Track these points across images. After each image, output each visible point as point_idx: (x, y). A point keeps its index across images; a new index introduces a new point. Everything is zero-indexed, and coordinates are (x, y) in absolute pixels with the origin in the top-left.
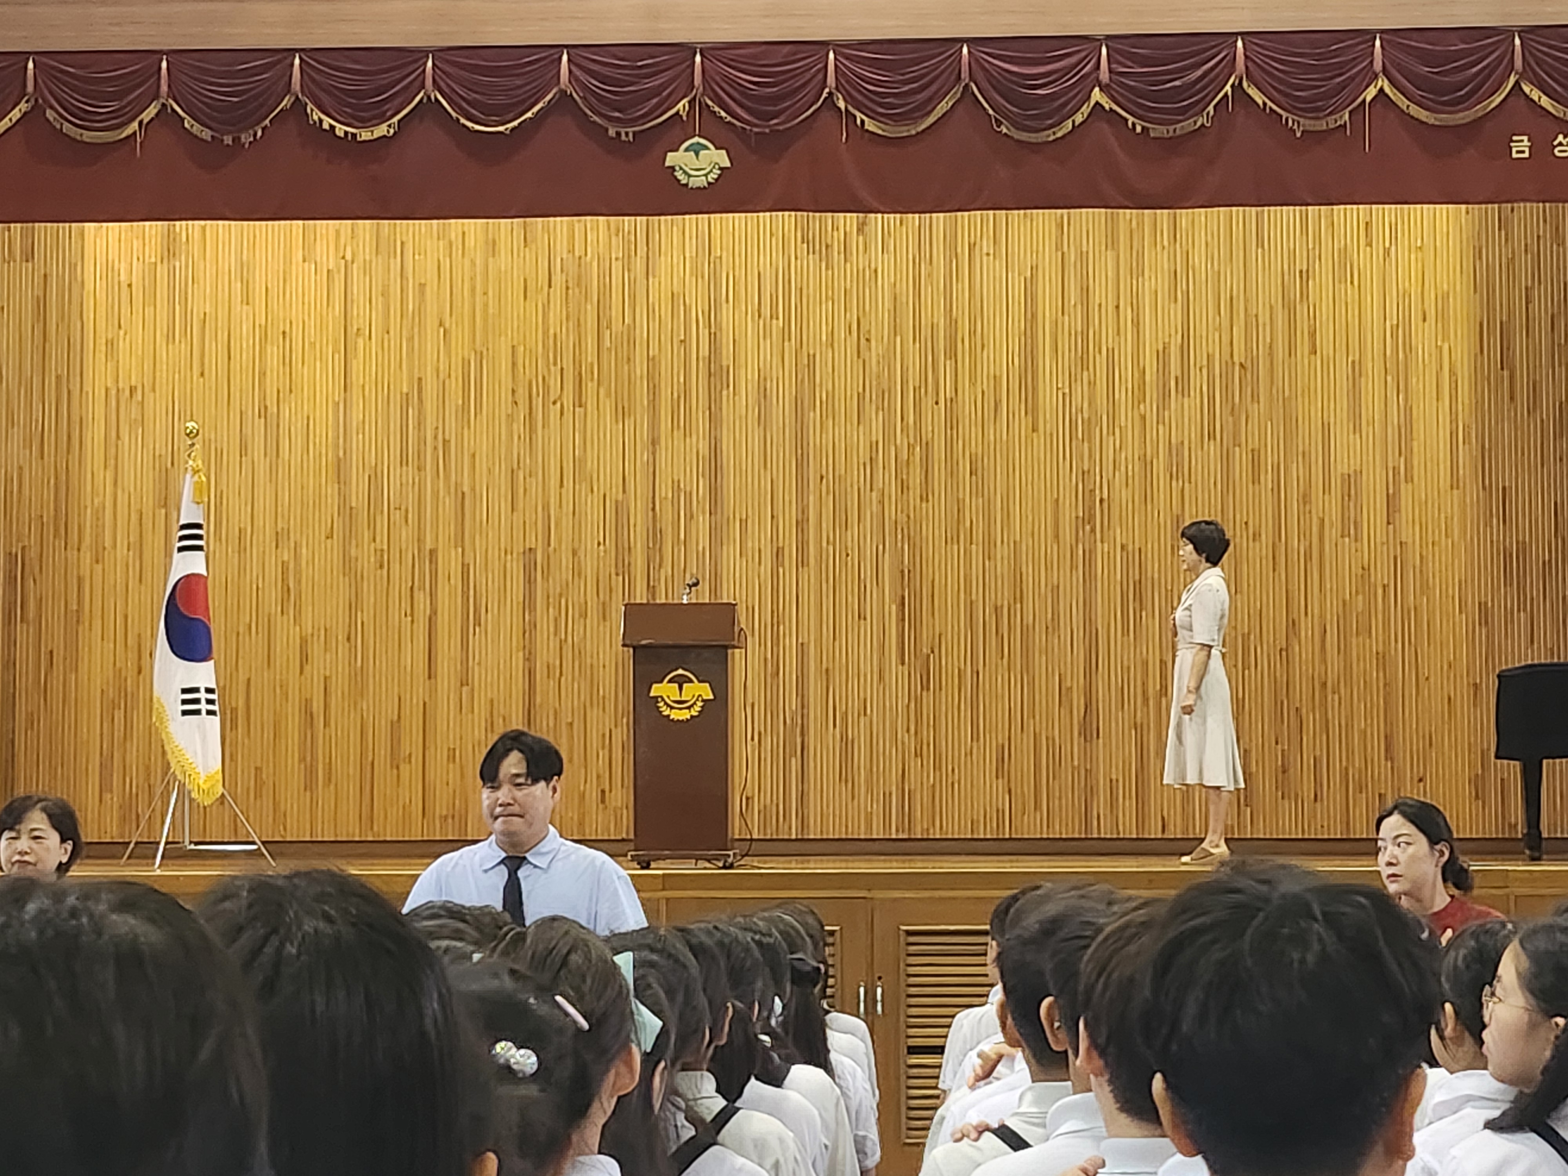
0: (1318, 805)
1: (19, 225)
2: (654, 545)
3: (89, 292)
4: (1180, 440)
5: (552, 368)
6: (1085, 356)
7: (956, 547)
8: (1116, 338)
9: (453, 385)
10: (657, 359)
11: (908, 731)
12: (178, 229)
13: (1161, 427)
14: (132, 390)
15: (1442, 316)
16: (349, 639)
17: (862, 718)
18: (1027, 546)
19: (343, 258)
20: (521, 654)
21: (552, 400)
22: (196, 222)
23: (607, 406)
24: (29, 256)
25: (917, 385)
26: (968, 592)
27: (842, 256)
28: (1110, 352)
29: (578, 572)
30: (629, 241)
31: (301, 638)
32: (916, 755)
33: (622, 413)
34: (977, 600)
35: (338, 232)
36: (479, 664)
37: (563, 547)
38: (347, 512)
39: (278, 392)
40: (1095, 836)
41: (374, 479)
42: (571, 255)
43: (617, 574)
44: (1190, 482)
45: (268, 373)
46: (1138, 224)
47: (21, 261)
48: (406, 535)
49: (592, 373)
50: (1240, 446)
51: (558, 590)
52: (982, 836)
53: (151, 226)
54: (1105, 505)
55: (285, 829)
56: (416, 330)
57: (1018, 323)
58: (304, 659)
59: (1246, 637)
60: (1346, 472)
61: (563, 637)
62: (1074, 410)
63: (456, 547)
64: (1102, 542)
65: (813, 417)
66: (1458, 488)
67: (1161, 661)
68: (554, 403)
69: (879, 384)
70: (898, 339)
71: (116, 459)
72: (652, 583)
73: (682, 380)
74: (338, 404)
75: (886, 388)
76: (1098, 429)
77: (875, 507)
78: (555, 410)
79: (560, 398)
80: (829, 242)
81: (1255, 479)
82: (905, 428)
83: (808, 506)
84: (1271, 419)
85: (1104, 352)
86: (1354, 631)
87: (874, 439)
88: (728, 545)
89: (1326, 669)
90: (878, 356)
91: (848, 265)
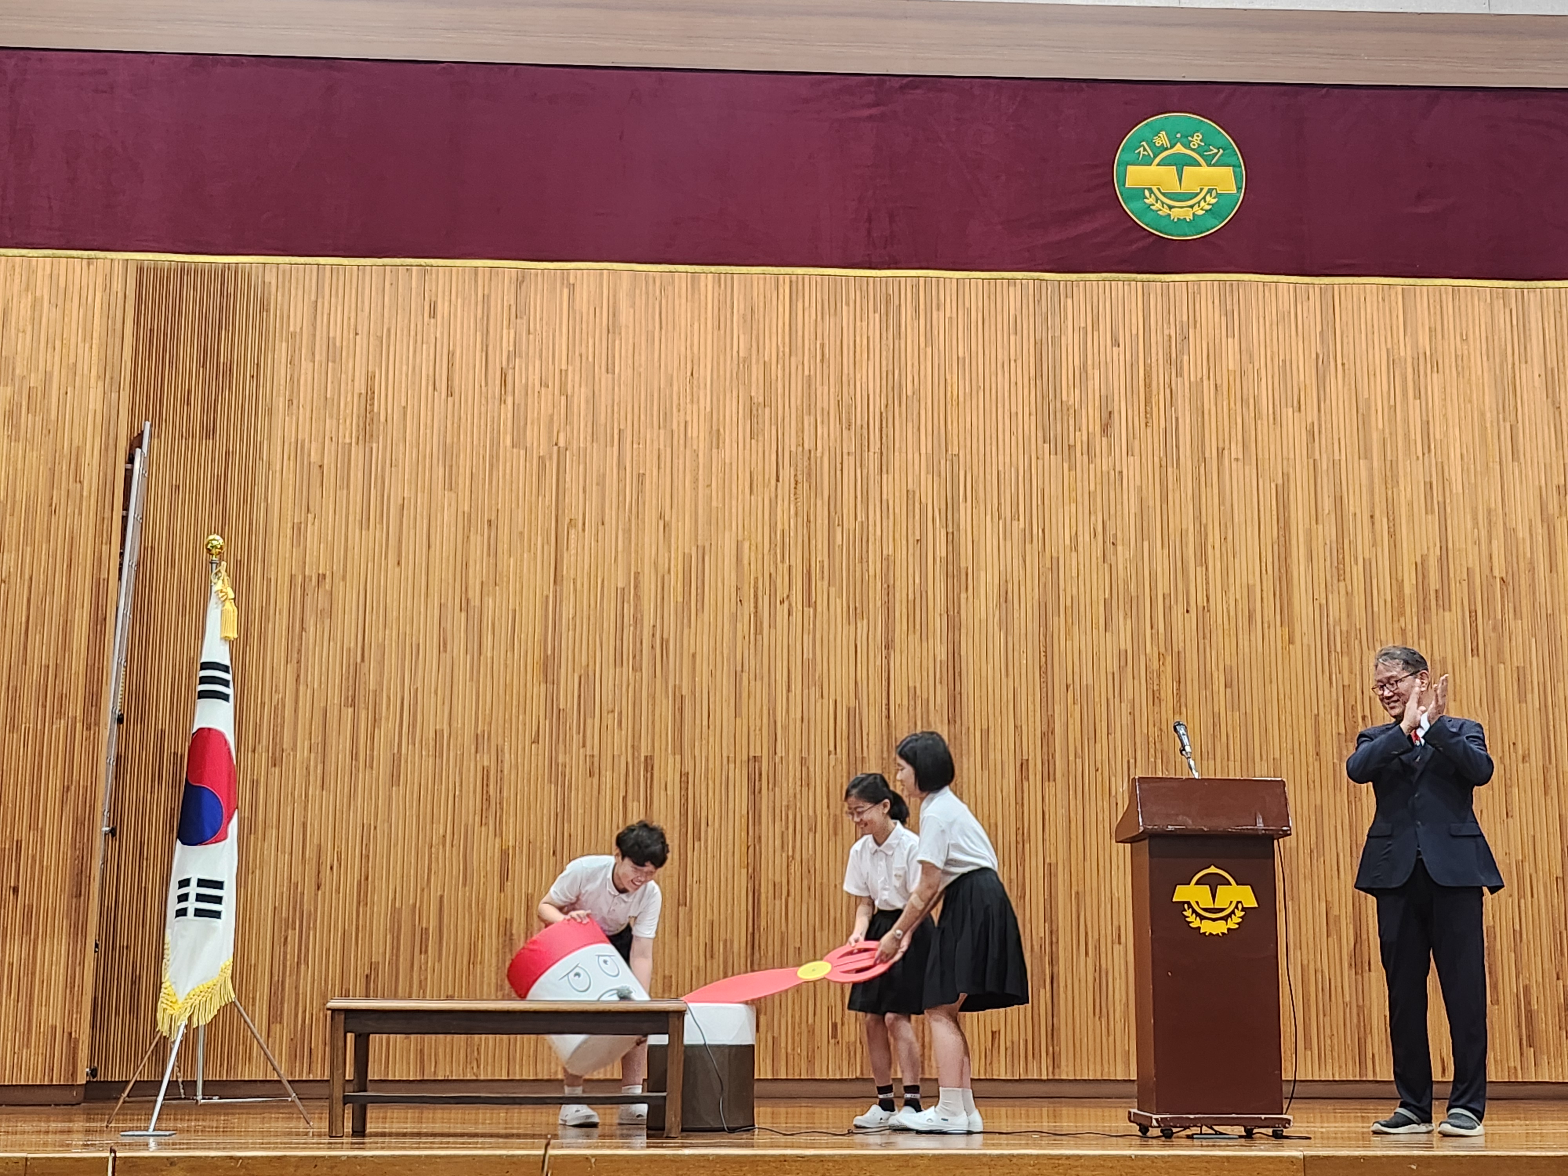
3: (275, 471)
5: (780, 566)
6: (1341, 566)
7: (1212, 762)
8: (1373, 550)
9: (673, 583)
10: (891, 559)
14: (321, 578)
19: (556, 444)
20: (744, 871)
21: (779, 600)
23: (839, 606)
24: (210, 432)
25: (1167, 591)
27: (1085, 457)
28: (1367, 563)
29: (806, 782)
31: (501, 850)
33: (854, 614)
36: (699, 882)
37: (791, 757)
38: (554, 713)
39: (482, 584)
40: (1371, 1078)
41: (586, 680)
42: (800, 448)
45: (471, 563)
46: (1391, 434)
48: (619, 740)
49: (822, 572)
50: (1503, 662)
51: (785, 803)
56: (634, 522)
57: (1271, 530)
59: (1518, 864)
61: (790, 852)
62: (1331, 622)
63: (674, 755)
65: (1058, 624)
68: (782, 602)
69: (1127, 589)
70: (1146, 543)
71: (299, 652)
73: (917, 581)
74: (547, 597)
75: (1134, 594)
76: (1357, 642)
77: (1126, 719)
78: (782, 611)
79: (788, 596)
80: (1072, 442)
81: (1522, 699)
82: (1155, 637)
83: (1053, 716)
84: (1535, 636)
85: (1361, 564)
87: (1122, 648)
88: (968, 756)
90: (1125, 561)
91: (1092, 466)
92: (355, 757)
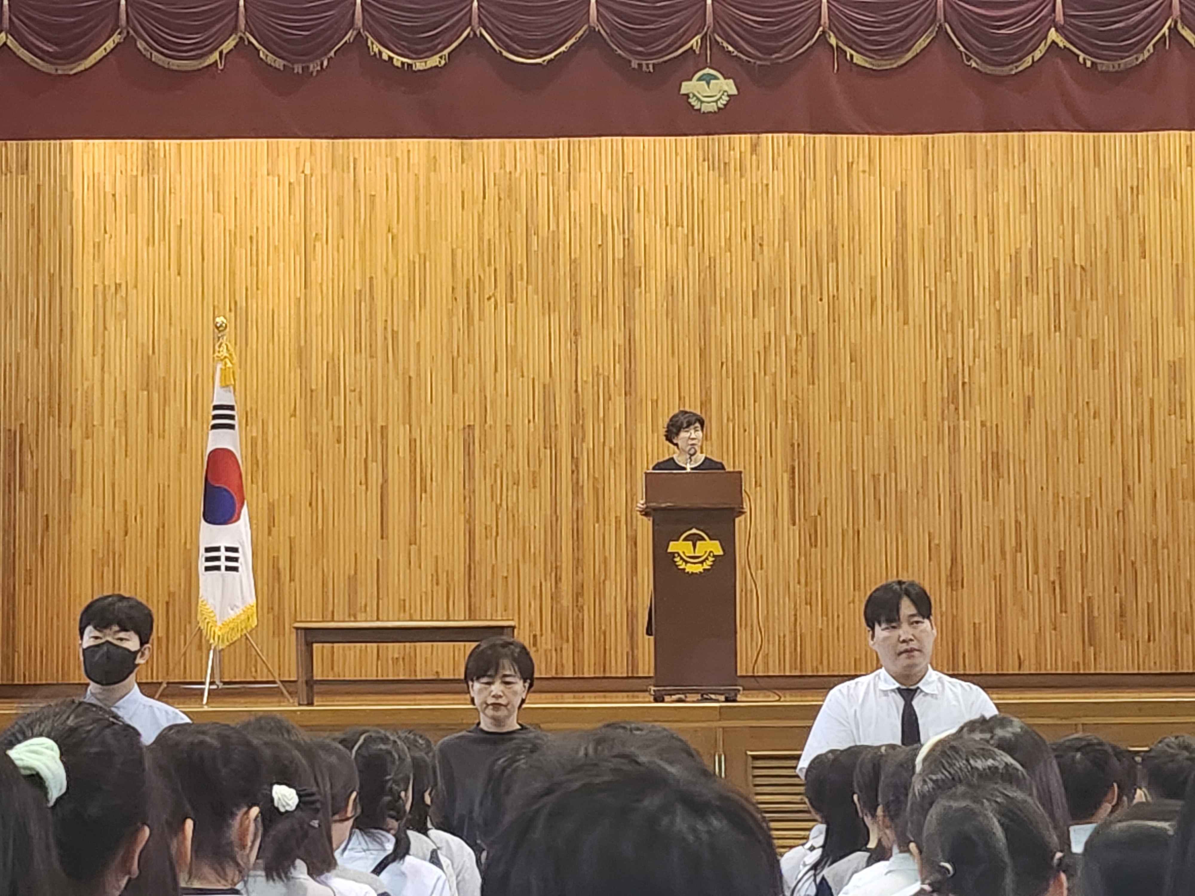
0: (1151, 643)
1: (14, 142)
2: (577, 422)
3: (77, 200)
4: (1030, 331)
5: (487, 269)
6: (948, 260)
7: (838, 423)
8: (975, 244)
9: (401, 283)
10: (578, 262)
11: (799, 583)
12: (156, 146)
13: (1014, 320)
14: (118, 286)
16: (311, 504)
17: (759, 571)
18: (900, 421)
19: (303, 172)
20: (462, 517)
21: (487, 296)
22: (173, 141)
23: (535, 302)
24: (24, 169)
25: (804, 283)
26: (849, 461)
27: (738, 173)
28: (970, 256)
29: (511, 446)
30: (553, 158)
31: (269, 503)
32: (806, 604)
33: (549, 308)
34: (858, 470)
35: (298, 149)
36: (426, 525)
37: (498, 425)
38: (308, 392)
39: (247, 289)
42: (502, 171)
43: (545, 448)
44: (1039, 368)
45: (238, 272)
46: (993, 146)
47: (17, 174)
48: (360, 413)
49: (522, 274)
50: (1081, 336)
51: (494, 462)
53: (132, 143)
54: (967, 387)
55: (256, 671)
56: (368, 234)
57: (891, 230)
58: (272, 522)
59: (1088, 501)
60: (1171, 359)
61: (499, 502)
62: (939, 307)
63: (404, 424)
64: (964, 419)
65: (715, 311)
67: (1016, 521)
68: (489, 298)
69: (771, 282)
70: (787, 244)
71: (103, 347)
72: (575, 455)
73: (600, 279)
74: (299, 299)
75: (777, 287)
76: (960, 323)
77: (769, 390)
78: (489, 306)
79: (494, 295)
80: (727, 161)
81: (1095, 365)
82: (793, 321)
83: (710, 387)
84: (1107, 314)
85: (964, 255)
86: (1181, 496)
87: (767, 331)
88: (641, 422)
89: (1157, 527)
90: (770, 258)
91: (743, 180)
92: (150, 429)
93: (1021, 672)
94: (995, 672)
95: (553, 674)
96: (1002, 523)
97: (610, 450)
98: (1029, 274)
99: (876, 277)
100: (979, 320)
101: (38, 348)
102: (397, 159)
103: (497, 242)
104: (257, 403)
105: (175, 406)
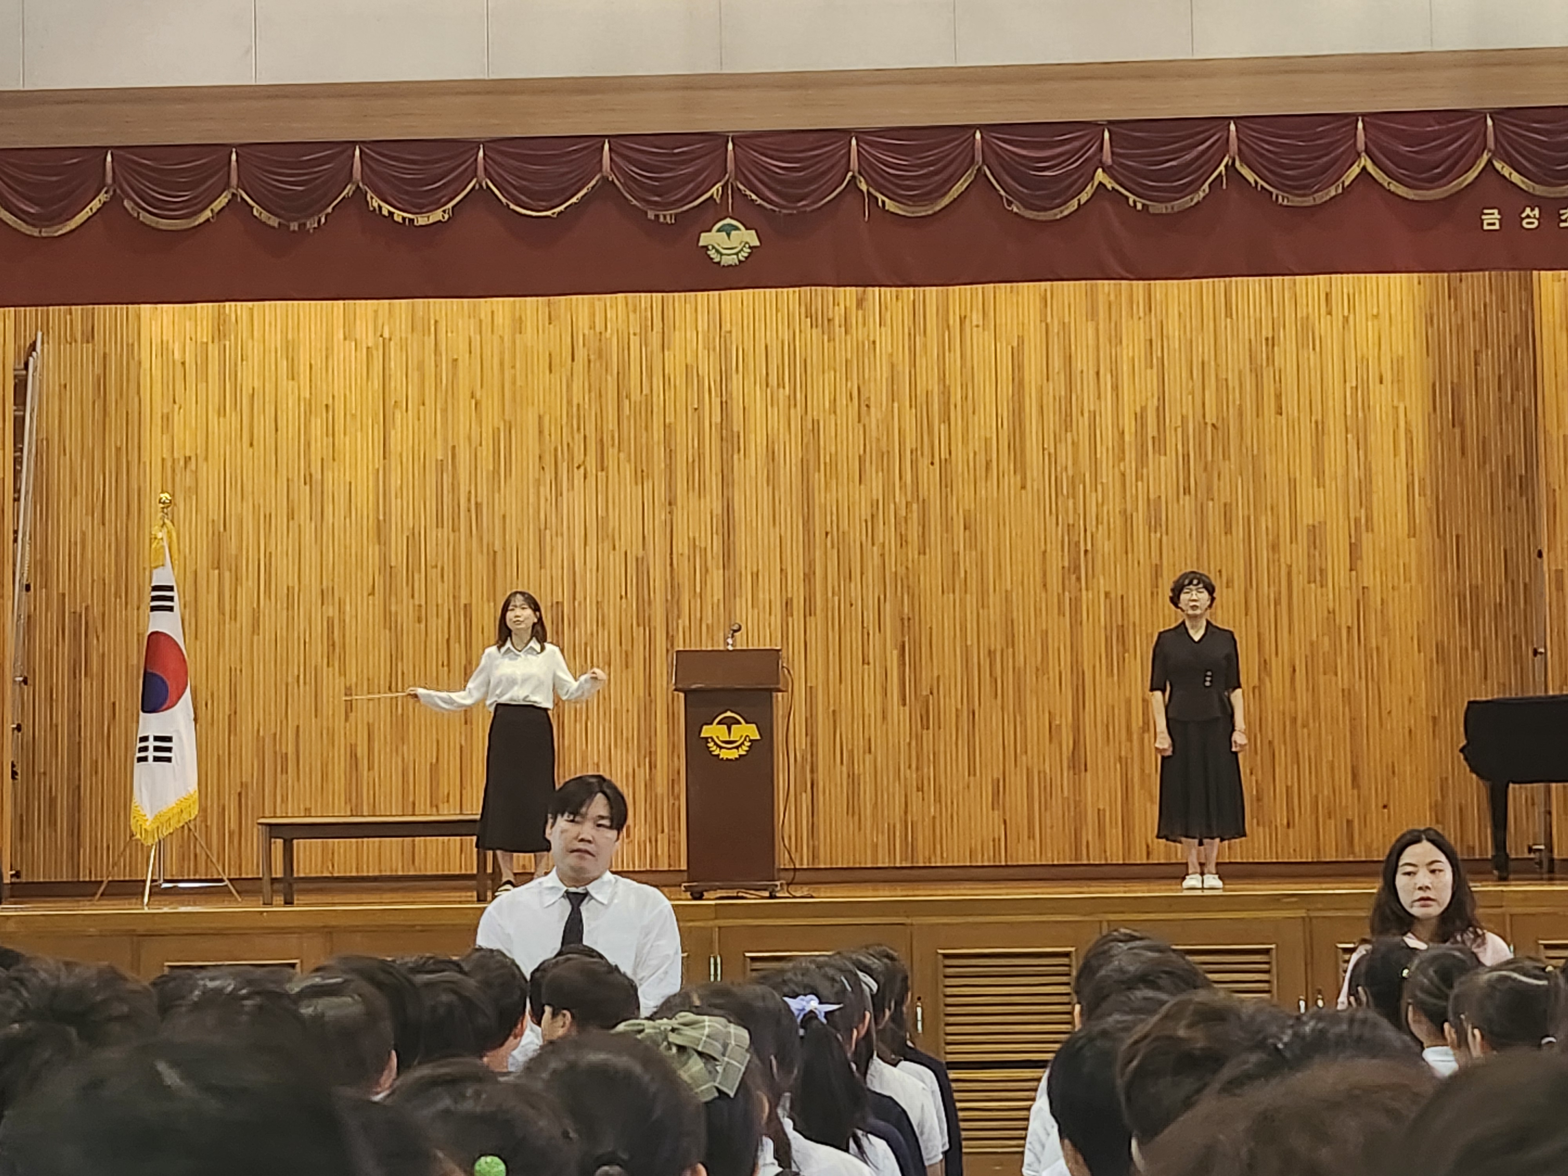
0: (1291, 830)
1: (79, 307)
2: (672, 597)
3: (145, 371)
4: (1157, 494)
5: (576, 435)
6: (1069, 419)
7: (951, 595)
8: (1097, 402)
9: (484, 453)
10: (673, 426)
11: (910, 767)
12: (227, 309)
13: (1140, 483)
14: (187, 460)
15: (1398, 380)
17: (867, 755)
18: (1018, 594)
19: (381, 336)
21: (576, 465)
22: (244, 303)
23: (628, 470)
24: (89, 337)
25: (914, 445)
26: (964, 637)
27: (843, 329)
28: (1093, 415)
29: (601, 622)
30: (646, 317)
31: (346, 688)
32: (918, 790)
33: (641, 476)
34: (972, 645)
35: (376, 312)
37: (588, 600)
38: (387, 569)
39: (322, 460)
40: (1085, 862)
41: (412, 540)
42: (592, 331)
43: (638, 625)
44: (1167, 534)
45: (313, 443)
46: (1116, 297)
47: (82, 343)
48: (442, 591)
49: (613, 440)
50: (1213, 500)
51: (583, 641)
52: (979, 864)
53: (202, 308)
54: (1090, 555)
55: (333, 865)
56: (449, 401)
57: (1006, 389)
58: (349, 706)
62: (1059, 469)
63: (489, 601)
64: (1087, 589)
65: (818, 479)
66: (1414, 536)
68: (579, 467)
69: (878, 447)
70: (896, 405)
72: (671, 633)
73: (696, 444)
74: (378, 470)
75: (885, 450)
76: (1081, 486)
77: (877, 560)
78: (579, 474)
79: (583, 463)
80: (831, 316)
81: (1228, 531)
82: (903, 487)
83: (814, 560)
84: (1241, 475)
85: (1086, 415)
86: (1321, 670)
87: (875, 498)
88: (741, 597)
89: (1296, 705)
90: (877, 420)
91: (849, 337)
92: (221, 611)
93: (1151, 861)
94: (1121, 862)
95: (648, 868)
96: (1128, 702)
97: (707, 625)
98: (1156, 434)
99: (991, 438)
100: (1102, 483)
101: (104, 524)
102: (481, 321)
103: (587, 407)
104: (333, 580)
105: (248, 584)
